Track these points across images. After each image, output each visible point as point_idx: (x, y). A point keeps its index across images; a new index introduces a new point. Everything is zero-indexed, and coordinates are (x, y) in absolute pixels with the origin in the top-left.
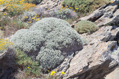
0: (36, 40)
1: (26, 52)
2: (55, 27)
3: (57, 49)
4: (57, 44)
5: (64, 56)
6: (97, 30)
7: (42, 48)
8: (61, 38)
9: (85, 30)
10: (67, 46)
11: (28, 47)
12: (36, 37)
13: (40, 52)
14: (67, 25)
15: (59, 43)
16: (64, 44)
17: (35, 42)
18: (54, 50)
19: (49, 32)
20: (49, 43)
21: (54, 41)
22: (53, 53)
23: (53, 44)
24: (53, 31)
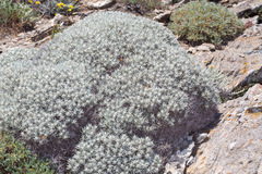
0: (67, 102)
1: (31, 142)
2: (131, 50)
3: (141, 134)
4: (139, 114)
5: (164, 154)
6: (240, 33)
7: (89, 129)
8: (153, 95)
9: (204, 34)
10: (172, 123)
11: (40, 125)
12: (67, 90)
13: (82, 145)
14: (169, 40)
15: (146, 112)
16: (164, 113)
17: (64, 107)
18: (130, 136)
19: (109, 70)
20: (113, 113)
21: (127, 105)
22: (126, 148)
23: (127, 115)
24: (124, 68)
